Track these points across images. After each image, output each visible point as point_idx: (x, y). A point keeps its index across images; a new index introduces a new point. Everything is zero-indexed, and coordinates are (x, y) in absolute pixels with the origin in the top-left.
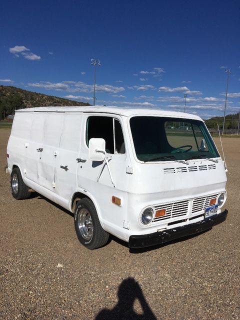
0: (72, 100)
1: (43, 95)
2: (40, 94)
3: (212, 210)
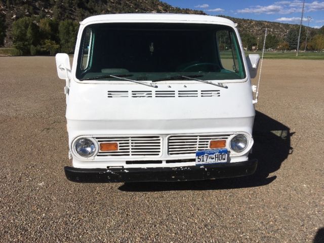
0: (284, 23)
1: (251, 21)
2: (248, 20)
3: (213, 156)
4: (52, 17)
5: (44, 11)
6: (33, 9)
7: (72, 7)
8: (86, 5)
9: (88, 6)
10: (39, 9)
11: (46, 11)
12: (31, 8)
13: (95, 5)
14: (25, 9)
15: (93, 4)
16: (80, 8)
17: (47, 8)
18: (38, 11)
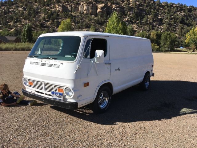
3: (57, 95)
4: (162, 30)
5: (158, 27)
6: (152, 27)
7: (176, 24)
8: (186, 21)
9: (187, 22)
10: (155, 27)
11: (159, 27)
12: (151, 26)
13: (192, 21)
14: (147, 27)
15: (191, 20)
16: (181, 24)
17: (160, 25)
18: (154, 28)
